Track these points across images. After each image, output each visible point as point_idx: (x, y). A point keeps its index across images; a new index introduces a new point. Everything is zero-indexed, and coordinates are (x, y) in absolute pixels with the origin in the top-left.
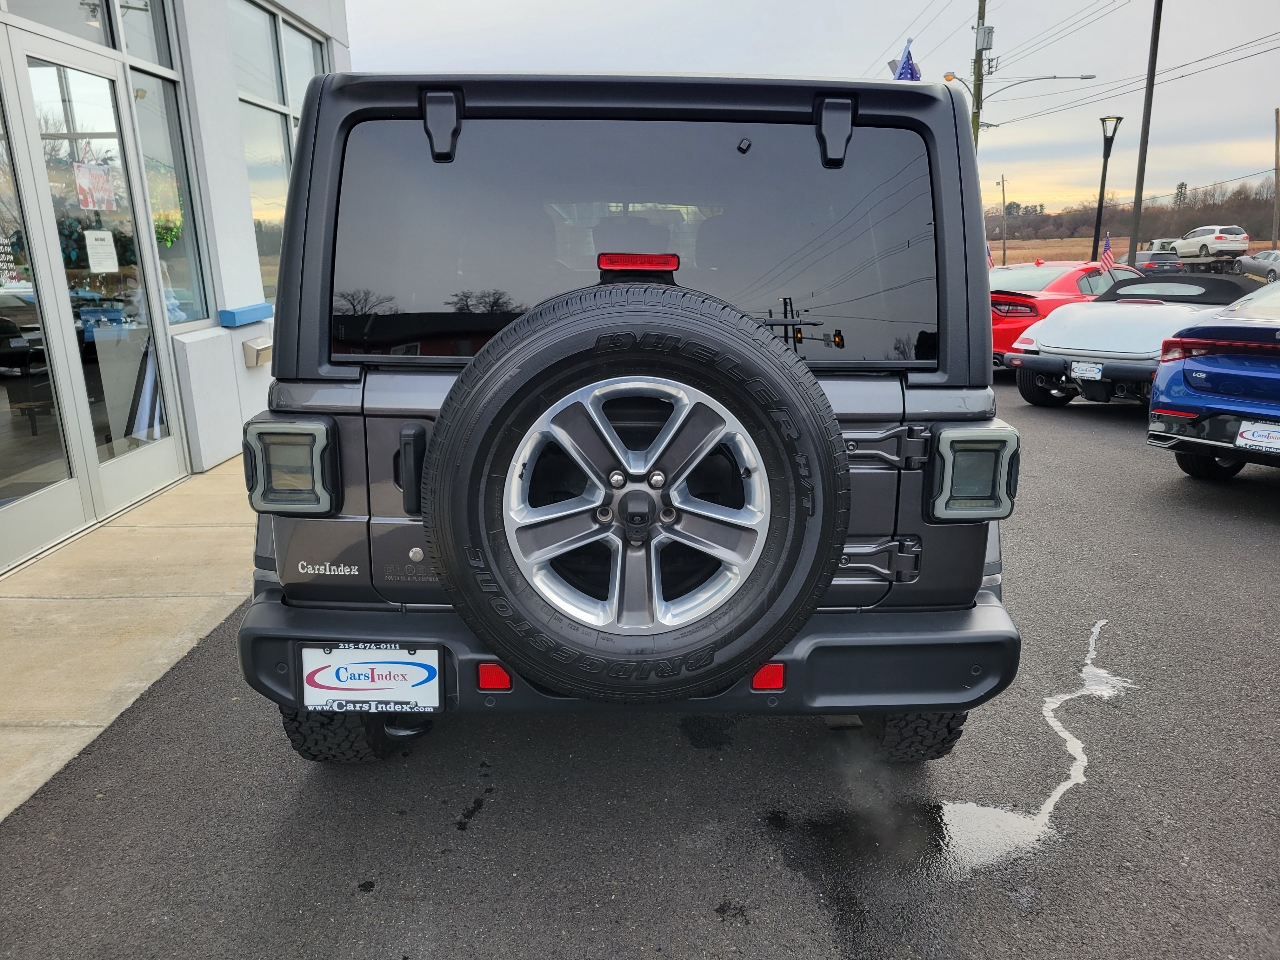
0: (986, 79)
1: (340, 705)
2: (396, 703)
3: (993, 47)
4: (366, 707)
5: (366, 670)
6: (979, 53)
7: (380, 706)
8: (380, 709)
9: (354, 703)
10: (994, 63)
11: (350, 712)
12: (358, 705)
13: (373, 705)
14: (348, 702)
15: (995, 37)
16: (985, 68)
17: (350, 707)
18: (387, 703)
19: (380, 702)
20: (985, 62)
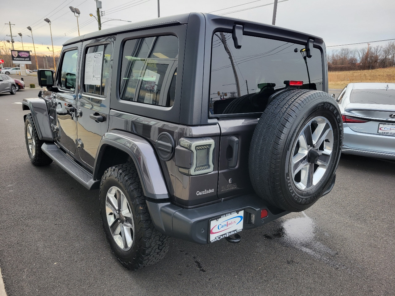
0: (101, 17)
1: (219, 238)
2: (233, 231)
3: (102, 8)
4: (225, 236)
5: (226, 223)
6: (98, 9)
7: (229, 234)
8: (229, 235)
9: (222, 235)
10: (103, 13)
11: (222, 239)
12: (223, 236)
13: (227, 234)
14: (221, 236)
15: (102, 4)
16: (100, 14)
17: (222, 237)
18: (230, 232)
19: (229, 233)
20: (100, 12)
